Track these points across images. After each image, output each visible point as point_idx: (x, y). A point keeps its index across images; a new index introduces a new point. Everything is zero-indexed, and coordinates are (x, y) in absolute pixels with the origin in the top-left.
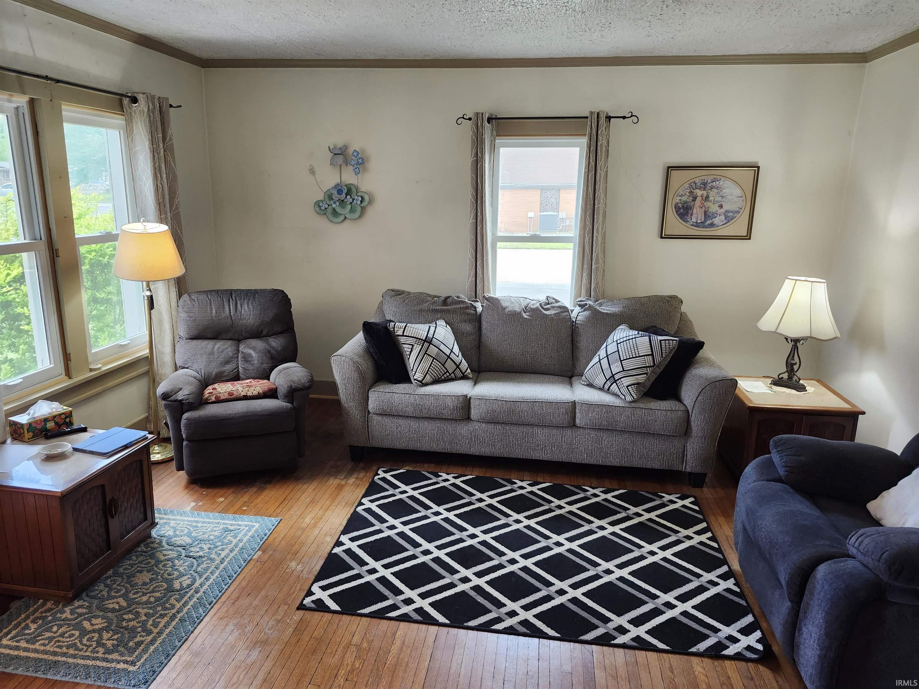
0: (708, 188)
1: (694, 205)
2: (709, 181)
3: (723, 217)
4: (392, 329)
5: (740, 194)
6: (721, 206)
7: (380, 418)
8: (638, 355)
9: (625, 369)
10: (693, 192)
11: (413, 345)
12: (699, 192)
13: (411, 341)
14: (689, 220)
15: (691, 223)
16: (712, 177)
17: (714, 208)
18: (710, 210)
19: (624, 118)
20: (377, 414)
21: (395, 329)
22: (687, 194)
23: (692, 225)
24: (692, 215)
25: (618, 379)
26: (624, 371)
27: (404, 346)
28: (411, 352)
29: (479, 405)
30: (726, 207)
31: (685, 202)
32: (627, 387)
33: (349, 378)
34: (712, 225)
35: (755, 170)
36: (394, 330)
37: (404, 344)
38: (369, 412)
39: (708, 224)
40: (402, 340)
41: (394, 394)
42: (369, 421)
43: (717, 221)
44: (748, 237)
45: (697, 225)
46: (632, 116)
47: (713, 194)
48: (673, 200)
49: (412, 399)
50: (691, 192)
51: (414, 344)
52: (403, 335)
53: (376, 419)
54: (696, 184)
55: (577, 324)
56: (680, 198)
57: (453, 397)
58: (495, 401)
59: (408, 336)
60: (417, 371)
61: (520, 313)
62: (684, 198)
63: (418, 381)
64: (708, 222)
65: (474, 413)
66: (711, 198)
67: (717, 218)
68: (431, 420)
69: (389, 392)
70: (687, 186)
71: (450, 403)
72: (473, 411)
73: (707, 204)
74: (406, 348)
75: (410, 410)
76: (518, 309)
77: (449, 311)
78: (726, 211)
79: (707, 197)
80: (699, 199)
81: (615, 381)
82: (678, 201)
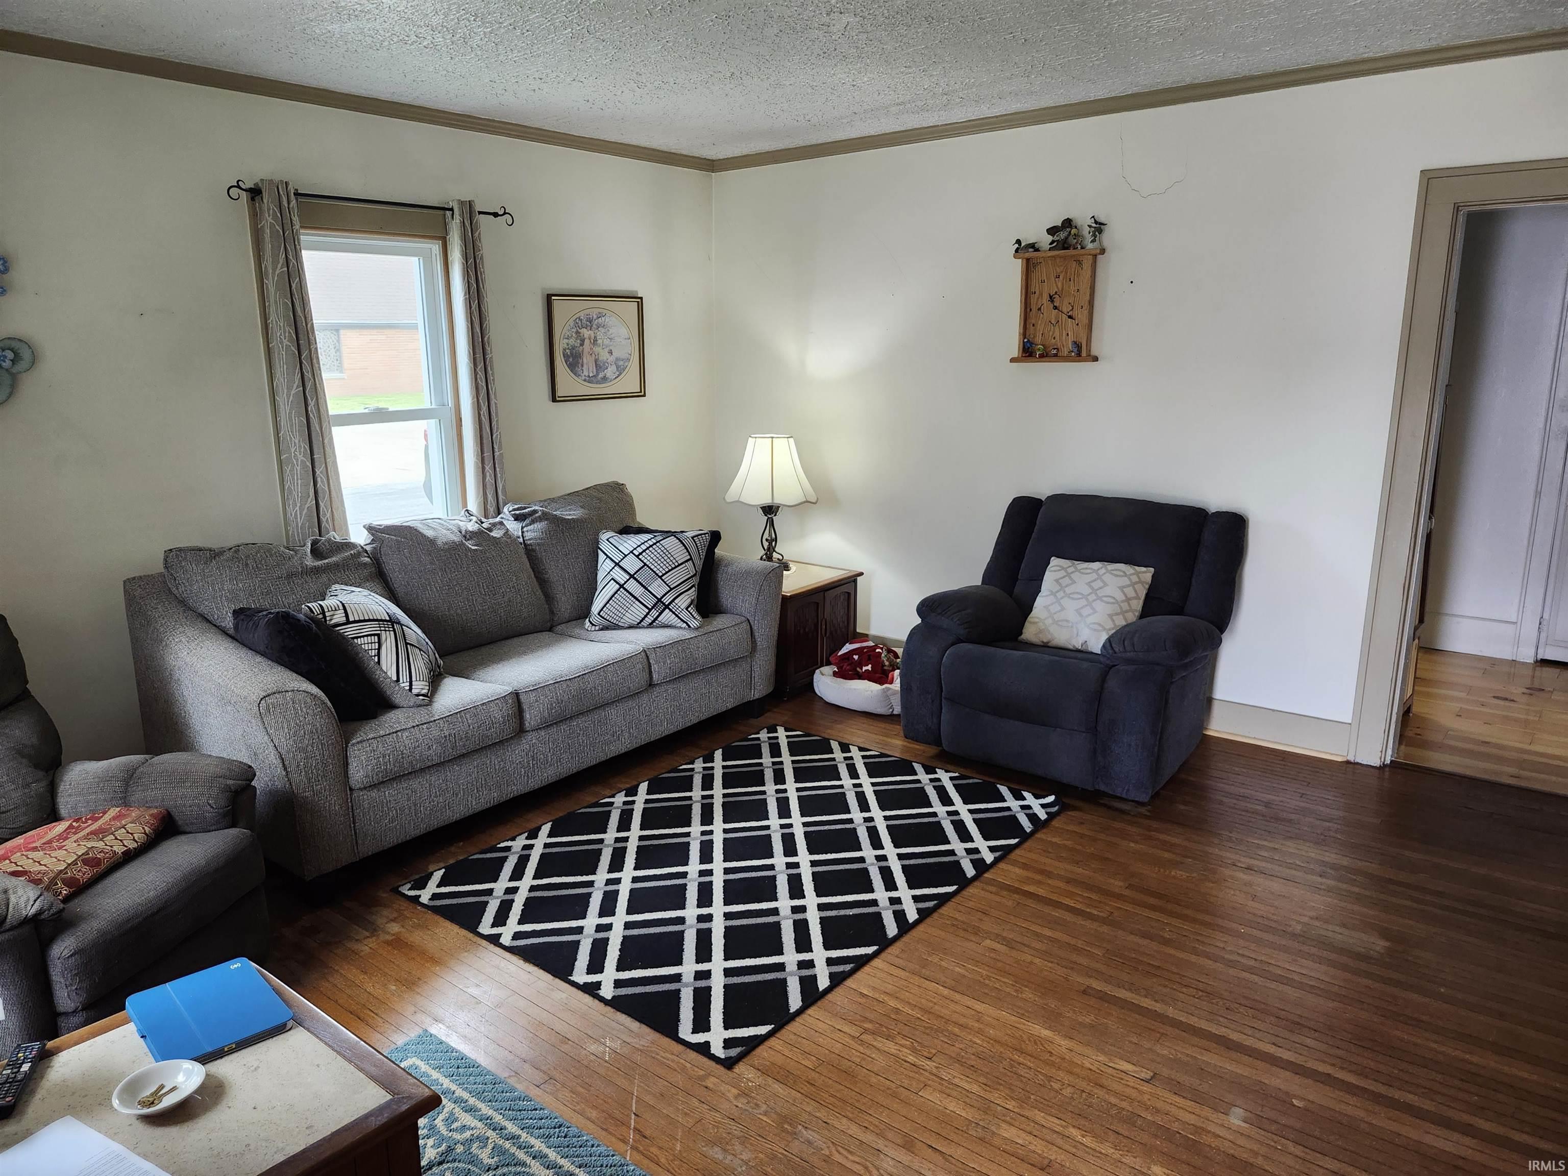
0: (594, 326)
1: (583, 351)
2: (595, 317)
3: (614, 367)
4: (321, 616)
5: (627, 336)
6: (611, 352)
7: (374, 794)
8: (676, 564)
9: (672, 587)
10: (580, 333)
11: (378, 635)
12: (586, 333)
13: (368, 628)
14: (580, 373)
15: (584, 378)
16: (596, 311)
17: (604, 356)
18: (601, 359)
19: (496, 215)
20: (365, 788)
21: (327, 614)
22: (574, 335)
23: (585, 380)
24: (582, 366)
25: (671, 603)
26: (671, 589)
27: (359, 641)
28: (379, 649)
29: (537, 701)
30: (616, 354)
31: (573, 348)
32: (687, 609)
33: (312, 732)
34: (605, 379)
35: (638, 302)
36: (325, 617)
37: (357, 638)
38: (351, 789)
39: (601, 378)
40: (349, 631)
41: (399, 734)
42: (355, 808)
43: (610, 372)
44: (641, 394)
45: (590, 380)
46: (505, 213)
47: (600, 334)
48: (560, 345)
49: (436, 733)
50: (577, 332)
51: (379, 632)
52: (348, 622)
53: (366, 798)
54: (581, 320)
55: (531, 545)
56: (566, 341)
57: (497, 701)
58: (557, 685)
59: (360, 621)
60: (414, 679)
61: (462, 544)
62: (572, 342)
63: (423, 695)
64: (601, 375)
65: (531, 718)
66: (599, 341)
67: (609, 369)
68: (464, 757)
69: (389, 734)
70: (571, 323)
71: (497, 715)
72: (527, 716)
73: (597, 349)
74: (366, 644)
75: (434, 753)
76: (456, 538)
77: (338, 566)
78: (617, 359)
79: (595, 340)
80: (587, 342)
81: (667, 607)
82: (565, 346)
